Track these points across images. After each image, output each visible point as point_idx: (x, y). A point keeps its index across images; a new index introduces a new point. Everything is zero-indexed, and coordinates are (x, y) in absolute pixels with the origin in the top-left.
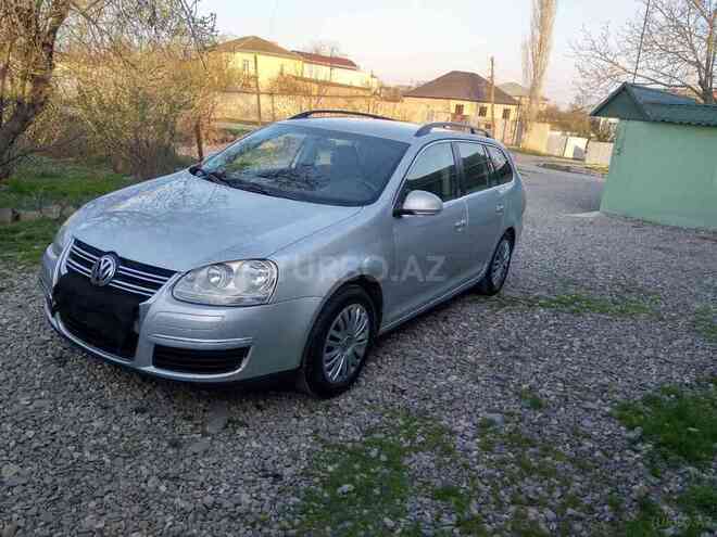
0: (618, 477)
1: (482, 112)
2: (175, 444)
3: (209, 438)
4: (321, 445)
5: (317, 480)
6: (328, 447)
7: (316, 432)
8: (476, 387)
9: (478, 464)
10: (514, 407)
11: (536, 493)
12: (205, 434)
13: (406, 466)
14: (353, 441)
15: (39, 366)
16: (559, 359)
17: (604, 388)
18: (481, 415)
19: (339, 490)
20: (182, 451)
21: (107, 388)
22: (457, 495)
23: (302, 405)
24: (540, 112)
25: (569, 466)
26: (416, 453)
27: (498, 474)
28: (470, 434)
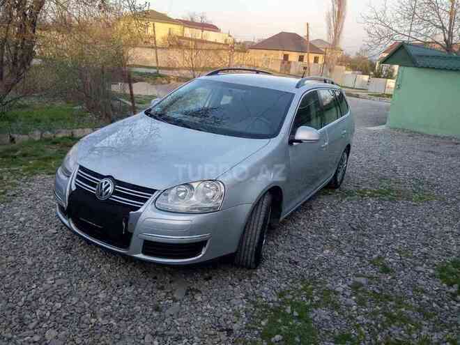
0: (451, 321)
1: (301, 59)
2: (157, 309)
3: (178, 303)
4: (252, 305)
5: (256, 332)
6: (258, 307)
7: (247, 295)
8: (343, 258)
9: (358, 315)
10: (373, 272)
11: (401, 335)
12: (175, 300)
13: (311, 319)
14: (272, 302)
15: (53, 253)
16: (392, 235)
17: (425, 255)
18: (352, 279)
19: (273, 340)
20: (162, 314)
21: (102, 268)
22: (351, 340)
23: (233, 275)
24: (338, 59)
25: (417, 314)
26: (316, 309)
27: (373, 322)
28: (348, 294)
